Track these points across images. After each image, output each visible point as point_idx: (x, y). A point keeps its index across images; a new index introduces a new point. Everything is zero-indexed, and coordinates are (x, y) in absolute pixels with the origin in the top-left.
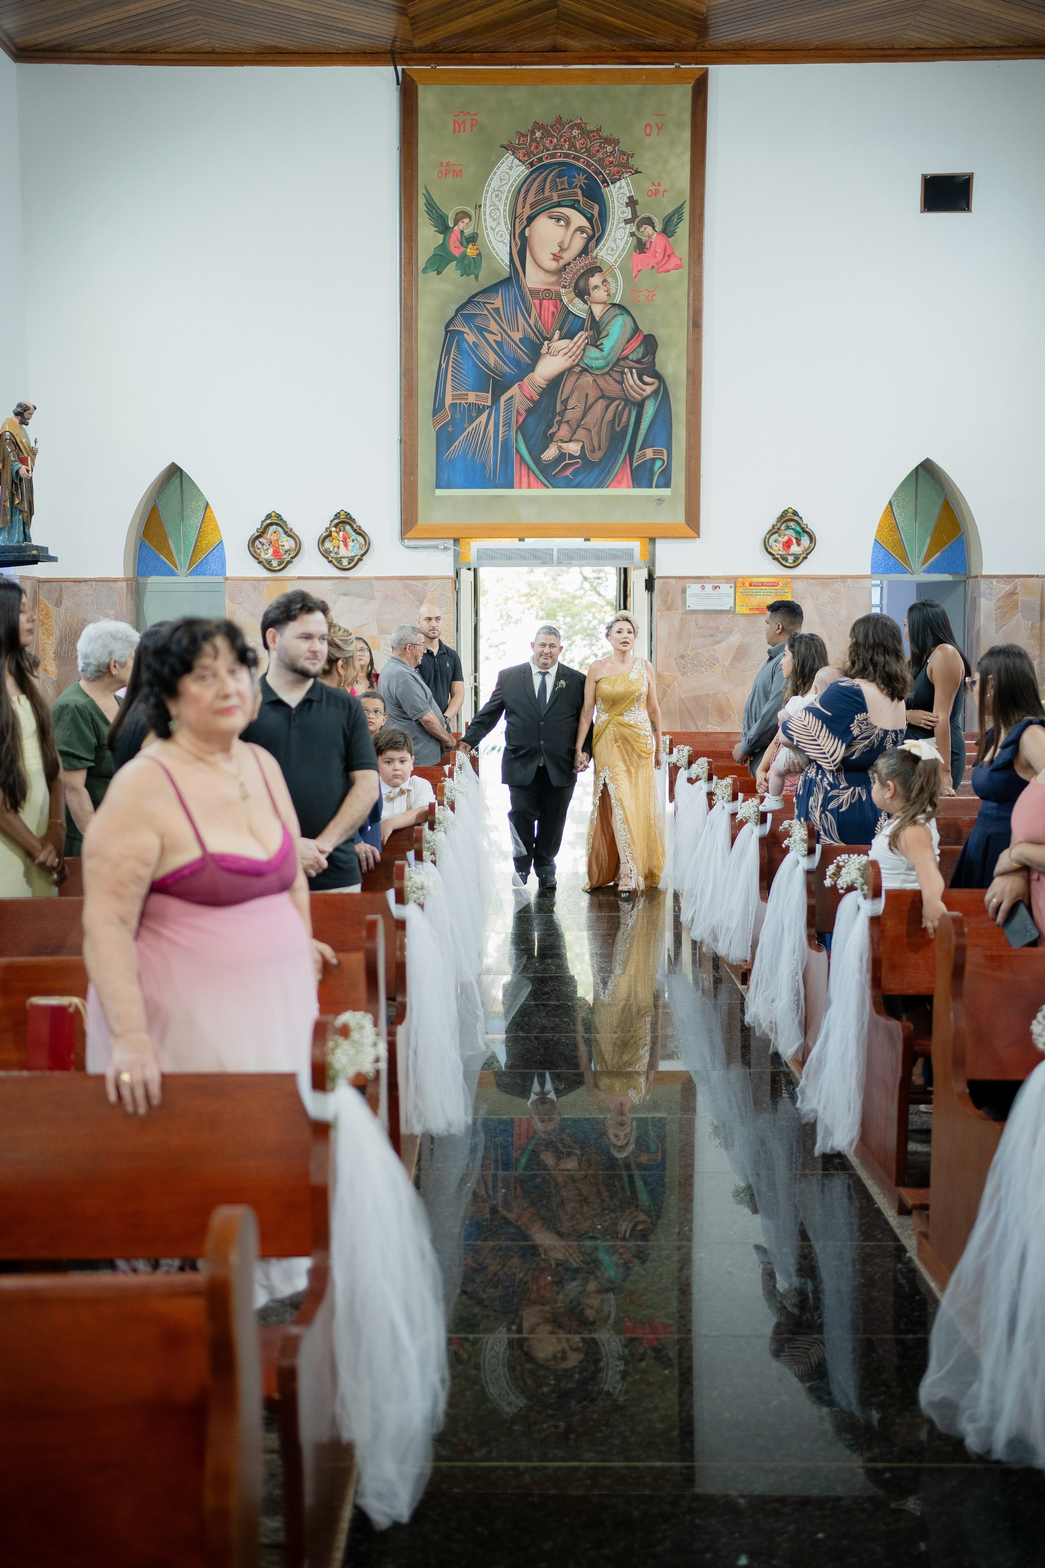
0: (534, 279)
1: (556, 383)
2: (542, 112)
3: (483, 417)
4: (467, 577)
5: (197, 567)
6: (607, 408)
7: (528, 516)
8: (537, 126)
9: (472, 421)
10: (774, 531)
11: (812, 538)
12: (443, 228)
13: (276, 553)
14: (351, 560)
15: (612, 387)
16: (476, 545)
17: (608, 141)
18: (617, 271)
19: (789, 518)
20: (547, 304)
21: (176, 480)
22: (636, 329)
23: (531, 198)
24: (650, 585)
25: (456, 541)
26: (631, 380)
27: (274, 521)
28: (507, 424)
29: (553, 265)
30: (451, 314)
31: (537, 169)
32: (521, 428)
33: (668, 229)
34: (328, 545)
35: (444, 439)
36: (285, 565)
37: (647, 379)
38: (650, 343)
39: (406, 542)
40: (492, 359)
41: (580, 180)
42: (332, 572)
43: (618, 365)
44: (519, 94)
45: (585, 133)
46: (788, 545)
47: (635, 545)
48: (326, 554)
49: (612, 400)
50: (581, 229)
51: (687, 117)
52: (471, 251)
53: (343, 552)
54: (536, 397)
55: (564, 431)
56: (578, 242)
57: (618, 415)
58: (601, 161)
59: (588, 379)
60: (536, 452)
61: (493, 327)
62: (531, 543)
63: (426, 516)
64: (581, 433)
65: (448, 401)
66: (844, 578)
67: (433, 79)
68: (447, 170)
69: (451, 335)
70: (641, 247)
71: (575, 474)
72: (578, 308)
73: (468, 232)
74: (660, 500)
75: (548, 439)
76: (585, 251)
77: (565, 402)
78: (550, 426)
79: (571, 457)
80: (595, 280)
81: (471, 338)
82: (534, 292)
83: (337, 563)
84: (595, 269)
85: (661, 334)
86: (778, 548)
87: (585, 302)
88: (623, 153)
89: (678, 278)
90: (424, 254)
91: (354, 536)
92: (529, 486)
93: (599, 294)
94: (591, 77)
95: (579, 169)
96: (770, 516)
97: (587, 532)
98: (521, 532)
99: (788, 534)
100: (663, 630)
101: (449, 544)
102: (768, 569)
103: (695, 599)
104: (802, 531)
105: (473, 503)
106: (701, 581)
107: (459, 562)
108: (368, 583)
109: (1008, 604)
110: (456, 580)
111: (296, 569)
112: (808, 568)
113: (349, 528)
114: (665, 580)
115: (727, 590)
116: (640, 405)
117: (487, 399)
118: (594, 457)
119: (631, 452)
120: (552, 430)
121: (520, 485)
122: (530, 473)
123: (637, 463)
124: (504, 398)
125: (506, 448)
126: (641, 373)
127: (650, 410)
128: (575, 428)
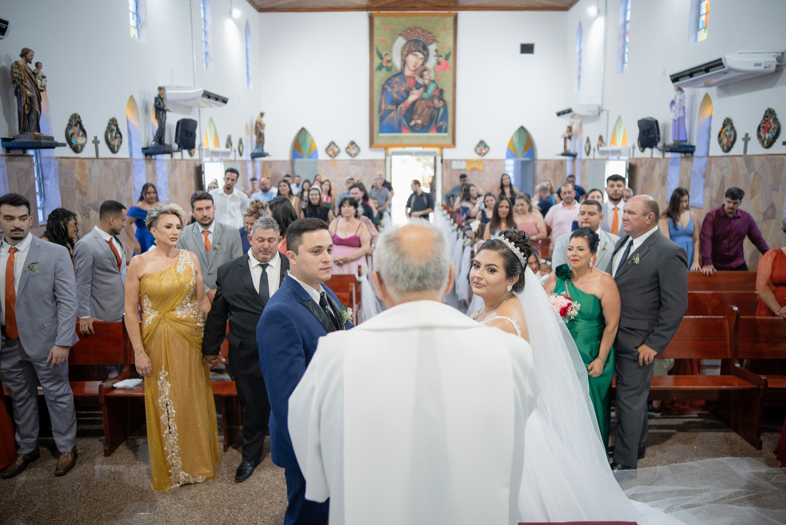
0: (408, 73)
1: (414, 103)
2: (410, 24)
3: (393, 113)
4: (388, 159)
5: (310, 157)
6: (429, 110)
7: (406, 141)
8: (409, 29)
9: (390, 114)
10: (478, 146)
11: (488, 148)
12: (381, 57)
13: (333, 153)
14: (355, 154)
15: (430, 104)
16: (391, 150)
17: (430, 33)
18: (432, 71)
19: (482, 143)
20: (412, 80)
21: (303, 131)
22: (437, 88)
23: (407, 49)
24: (442, 161)
25: (386, 149)
26: (436, 101)
27: (333, 143)
28: (400, 114)
29: (413, 68)
30: (384, 82)
31: (409, 41)
32: (404, 116)
33: (447, 58)
34: (348, 150)
35: (382, 119)
36: (335, 155)
37: (441, 101)
38: (441, 91)
39: (372, 149)
40: (396, 96)
41: (421, 44)
42: (349, 158)
43: (432, 98)
44: (403, 20)
45: (423, 31)
46: (481, 150)
47: (437, 150)
48: (348, 152)
49: (430, 108)
50: (422, 58)
51: (452, 26)
52: (389, 65)
53: (353, 152)
54: (408, 106)
55: (416, 117)
56: (421, 62)
57: (432, 112)
58: (427, 39)
59: (423, 102)
60: (408, 122)
61: (396, 86)
62: (408, 149)
63: (377, 141)
64: (421, 118)
65: (383, 108)
66: (498, 160)
67: (378, 15)
68: (383, 41)
69: (384, 89)
70: (439, 63)
71: (420, 129)
72: (420, 81)
73: (389, 59)
74: (444, 137)
75: (412, 119)
76: (423, 65)
77: (417, 109)
78: (412, 115)
79: (418, 124)
80: (425, 73)
81: (389, 90)
82: (408, 77)
83: (351, 155)
84: (425, 70)
85: (445, 89)
86: (479, 151)
87: (423, 79)
88: (434, 36)
89: (449, 73)
90: (376, 65)
91: (355, 147)
92: (406, 133)
93: (427, 77)
94: (424, 15)
95: (421, 42)
96: (477, 142)
97: (423, 146)
98: (404, 146)
99: (482, 147)
100: (445, 174)
101: (383, 149)
102: (476, 157)
103: (455, 166)
104: (486, 146)
105: (390, 138)
106: (456, 160)
107: (386, 155)
108: (360, 161)
109: (545, 167)
110: (385, 160)
111: (339, 157)
112: (487, 157)
113: (354, 145)
114: (446, 160)
115: (464, 163)
116: (438, 109)
117: (394, 107)
118: (425, 124)
119: (436, 123)
120: (413, 116)
121: (404, 132)
122: (407, 129)
123: (438, 126)
124: (399, 107)
125: (400, 122)
126: (439, 100)
127: (442, 111)
128: (420, 116)
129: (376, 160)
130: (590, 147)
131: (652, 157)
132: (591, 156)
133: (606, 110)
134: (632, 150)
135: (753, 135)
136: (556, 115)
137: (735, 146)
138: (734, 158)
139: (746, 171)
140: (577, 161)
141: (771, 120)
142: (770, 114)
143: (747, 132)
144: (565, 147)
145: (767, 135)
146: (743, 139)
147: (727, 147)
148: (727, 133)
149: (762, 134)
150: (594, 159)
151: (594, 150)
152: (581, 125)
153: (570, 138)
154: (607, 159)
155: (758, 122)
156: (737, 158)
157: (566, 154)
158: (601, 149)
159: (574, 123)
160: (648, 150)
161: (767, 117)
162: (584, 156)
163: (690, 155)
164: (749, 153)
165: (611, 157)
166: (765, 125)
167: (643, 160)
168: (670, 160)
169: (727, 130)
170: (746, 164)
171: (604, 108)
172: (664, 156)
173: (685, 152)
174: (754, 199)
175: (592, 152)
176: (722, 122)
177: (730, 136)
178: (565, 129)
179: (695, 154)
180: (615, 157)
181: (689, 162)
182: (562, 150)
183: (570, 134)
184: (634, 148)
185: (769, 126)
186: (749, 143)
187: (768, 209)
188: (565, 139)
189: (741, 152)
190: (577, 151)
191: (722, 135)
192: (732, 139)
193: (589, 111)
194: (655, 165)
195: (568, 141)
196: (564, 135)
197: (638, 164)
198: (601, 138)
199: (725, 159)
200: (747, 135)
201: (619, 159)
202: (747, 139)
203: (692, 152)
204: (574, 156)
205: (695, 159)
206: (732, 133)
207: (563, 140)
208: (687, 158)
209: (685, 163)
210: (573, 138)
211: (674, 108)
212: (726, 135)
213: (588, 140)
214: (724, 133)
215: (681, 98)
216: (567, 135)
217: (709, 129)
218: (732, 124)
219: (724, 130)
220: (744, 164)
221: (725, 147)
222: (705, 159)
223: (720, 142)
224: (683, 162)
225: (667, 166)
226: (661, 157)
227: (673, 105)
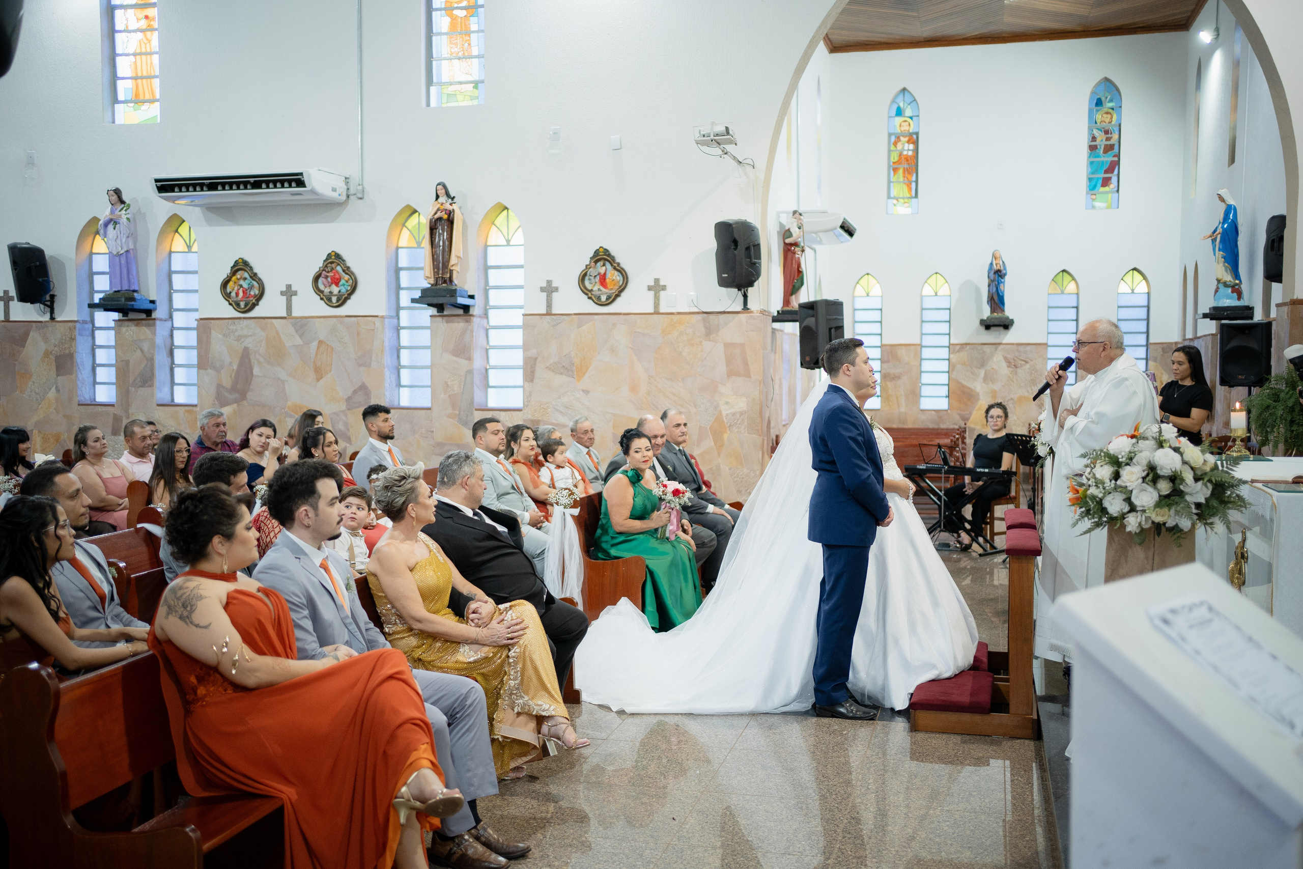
135: (305, 287)
137: (264, 302)
138: (269, 320)
139: (298, 341)
141: (339, 269)
142: (334, 259)
143: (289, 282)
145: (335, 290)
146: (282, 293)
147: (246, 305)
148: (244, 283)
149: (321, 287)
155: (315, 270)
156: (274, 321)
161: (332, 263)
163: (143, 317)
164: (296, 312)
166: (331, 274)
168: (78, 325)
169: (245, 279)
170: (296, 331)
172: (52, 318)
173: (124, 312)
174: (322, 381)
176: (230, 264)
177: (250, 288)
179: (156, 315)
181: (145, 329)
185: (337, 276)
186: (295, 298)
187: (355, 392)
189: (282, 313)
191: (231, 284)
192: (255, 293)
194: (26, 335)
199: (244, 322)
200: (289, 287)
202: (289, 293)
203: (149, 312)
205: (158, 323)
206: (255, 284)
208: (134, 321)
209: (131, 331)
211: (113, 232)
212: (241, 286)
214: (235, 283)
215: (128, 216)
217: (170, 273)
218: (251, 268)
219: (234, 278)
220: (292, 330)
221: (242, 304)
222: (169, 324)
223: (227, 296)
224: (124, 329)
225: (73, 339)
226: (47, 317)
227: (111, 227)
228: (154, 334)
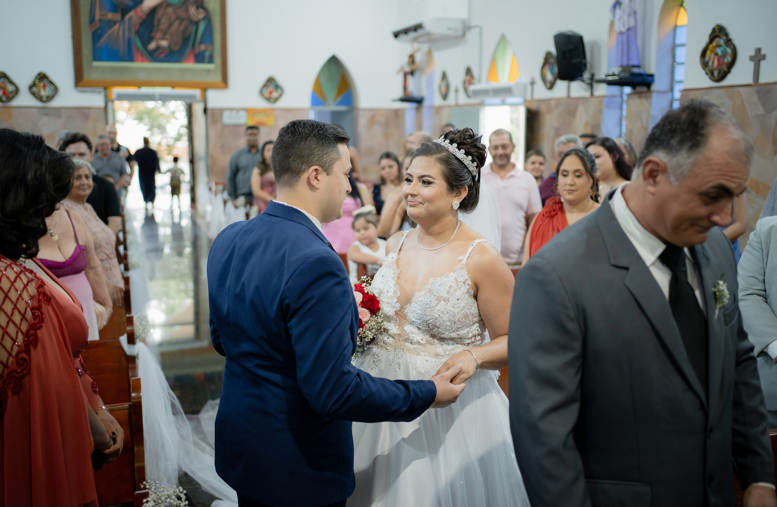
1: (154, 10)
3: (116, 27)
4: (110, 106)
6: (180, 25)
7: (142, 76)
9: (110, 27)
10: (265, 86)
11: (282, 90)
13: (6, 93)
14: (48, 97)
15: (182, 14)
16: (116, 90)
19: (271, 82)
24: (205, 111)
25: (105, 88)
26: (192, 10)
27: (3, 76)
28: (130, 29)
32: (137, 32)
34: (34, 89)
35: (96, 36)
36: (11, 99)
37: (201, 10)
39: (79, 88)
42: (37, 103)
43: (185, 3)
46: (271, 93)
47: (197, 92)
48: (34, 94)
49: (182, 20)
53: (43, 93)
54: (144, 16)
55: (159, 35)
57: (186, 28)
59: (170, 10)
60: (145, 44)
62: (145, 90)
63: (88, 76)
64: (168, 36)
65: (97, 17)
66: (298, 109)
71: (166, 56)
74: (209, 71)
75: (150, 39)
77: (159, 20)
78: (151, 31)
79: (163, 48)
83: (40, 99)
86: (266, 94)
91: (48, 85)
92: (143, 61)
96: (262, 80)
97: (173, 85)
98: (139, 85)
99: (271, 88)
100: (212, 133)
101: (102, 90)
102: (262, 104)
103: (228, 119)
104: (277, 87)
105: (114, 69)
106: (231, 109)
107: (107, 100)
108: (58, 110)
109: (372, 121)
110: (106, 108)
111: (17, 102)
112: (280, 104)
113: (45, 81)
114: (213, 110)
115: (243, 114)
116: (197, 24)
117: (118, 17)
118: (176, 48)
119: (194, 45)
120: (153, 34)
121: (138, 61)
122: (142, 55)
123: (197, 51)
124: (127, 17)
125: (129, 42)
126: (197, 8)
127: (202, 26)
128: (165, 34)
129: (89, 108)
130: (448, 87)
131: (569, 97)
132: (451, 100)
133: (476, 26)
134: (529, 88)
135: (772, 50)
136: (392, 37)
137: (735, 70)
138: (736, 89)
139: (761, 110)
140: (425, 110)
143: (758, 46)
144: (405, 88)
146: (752, 58)
147: (719, 73)
148: (719, 51)
150: (457, 105)
151: (457, 91)
152: (429, 54)
153: (412, 73)
154: (482, 104)
156: (741, 89)
157: (406, 99)
158: (472, 88)
159: (418, 50)
160: (561, 85)
162: (438, 101)
163: (645, 89)
164: (763, 79)
165: (488, 100)
167: (553, 103)
168: (605, 100)
169: (719, 46)
170: (760, 99)
171: (473, 24)
172: (592, 94)
173: (633, 85)
175: (452, 94)
176: (709, 31)
177: (725, 54)
178: (406, 59)
179: (654, 87)
180: (497, 100)
181: (645, 102)
182: (399, 93)
183: (414, 67)
184: (533, 83)
186: (763, 63)
188: (405, 75)
189: (749, 80)
190: (424, 93)
191: (708, 53)
192: (728, 59)
193: (450, 29)
194: (576, 109)
195: (410, 79)
196: (402, 69)
197: (543, 108)
198: (469, 71)
199: (717, 91)
200: (758, 50)
201: (503, 103)
202: (758, 57)
203: (648, 85)
204: (419, 101)
205: (654, 96)
206: (729, 50)
207: (401, 77)
208: (639, 94)
209: (637, 103)
210: (417, 74)
211: (618, 12)
212: (716, 54)
213: (444, 76)
214: (712, 51)
216: (408, 69)
217: (674, 48)
218: (726, 35)
219: (711, 47)
220: (755, 98)
221: (716, 73)
222: (669, 96)
223: (705, 65)
224: (632, 102)
225: (600, 111)
226: (587, 94)
227: (617, 7)
228: (650, 105)
